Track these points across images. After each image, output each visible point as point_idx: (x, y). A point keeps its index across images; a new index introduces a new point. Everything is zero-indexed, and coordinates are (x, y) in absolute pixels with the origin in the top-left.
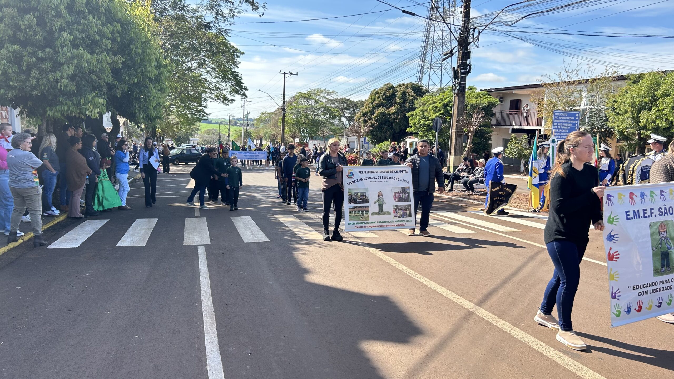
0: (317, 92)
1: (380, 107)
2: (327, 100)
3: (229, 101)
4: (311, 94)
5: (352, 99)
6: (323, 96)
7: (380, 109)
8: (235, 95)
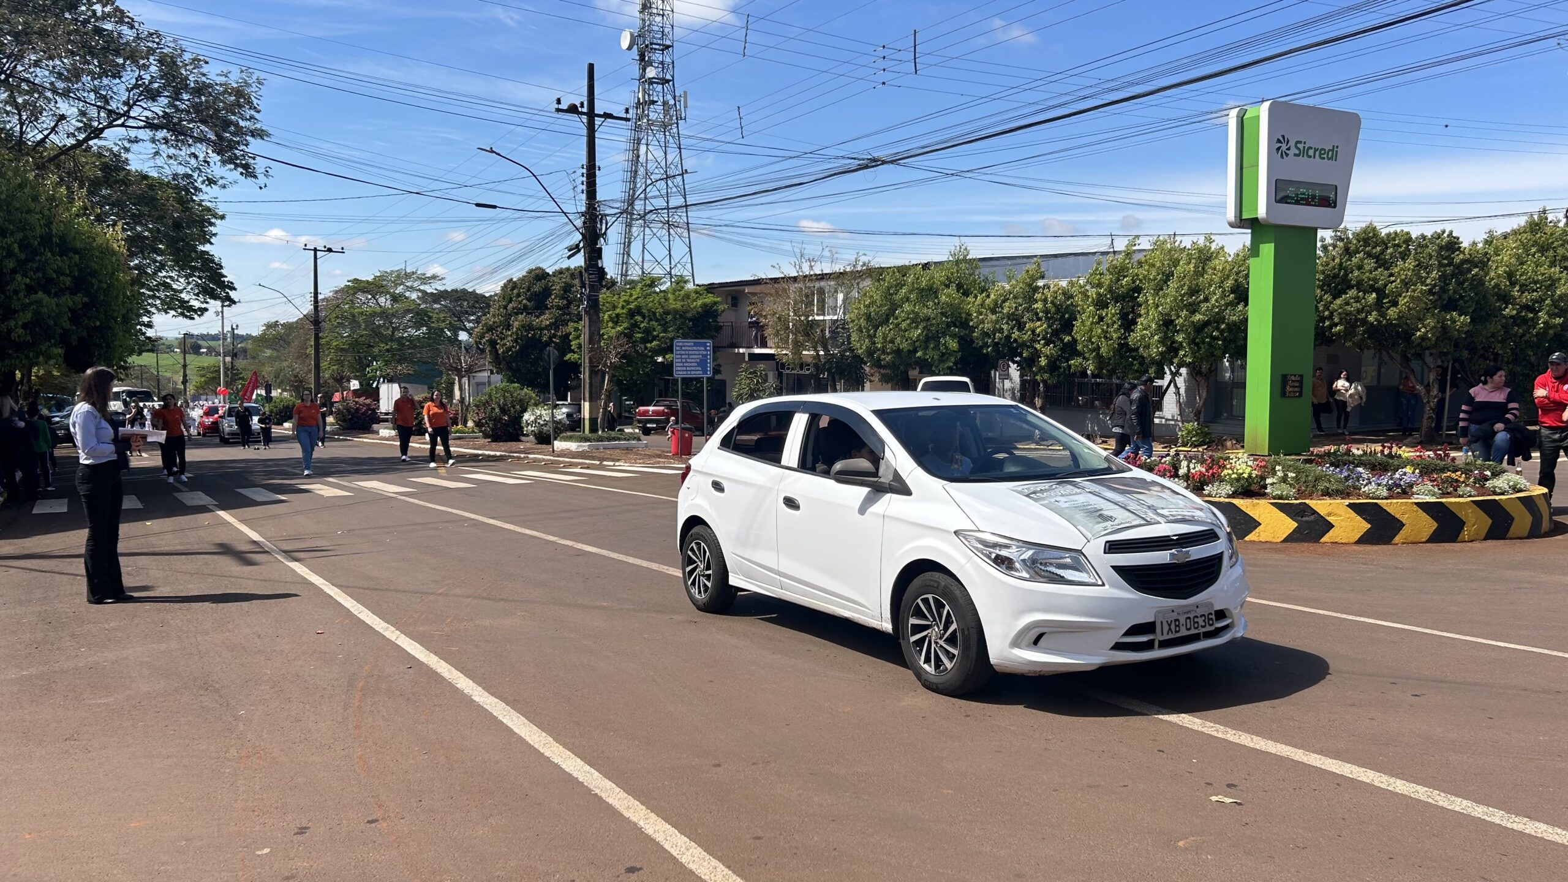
0: (398, 276)
1: (522, 314)
2: (420, 294)
3: (195, 311)
4: (384, 283)
5: (478, 292)
6: (412, 287)
7: (520, 317)
8: (208, 300)
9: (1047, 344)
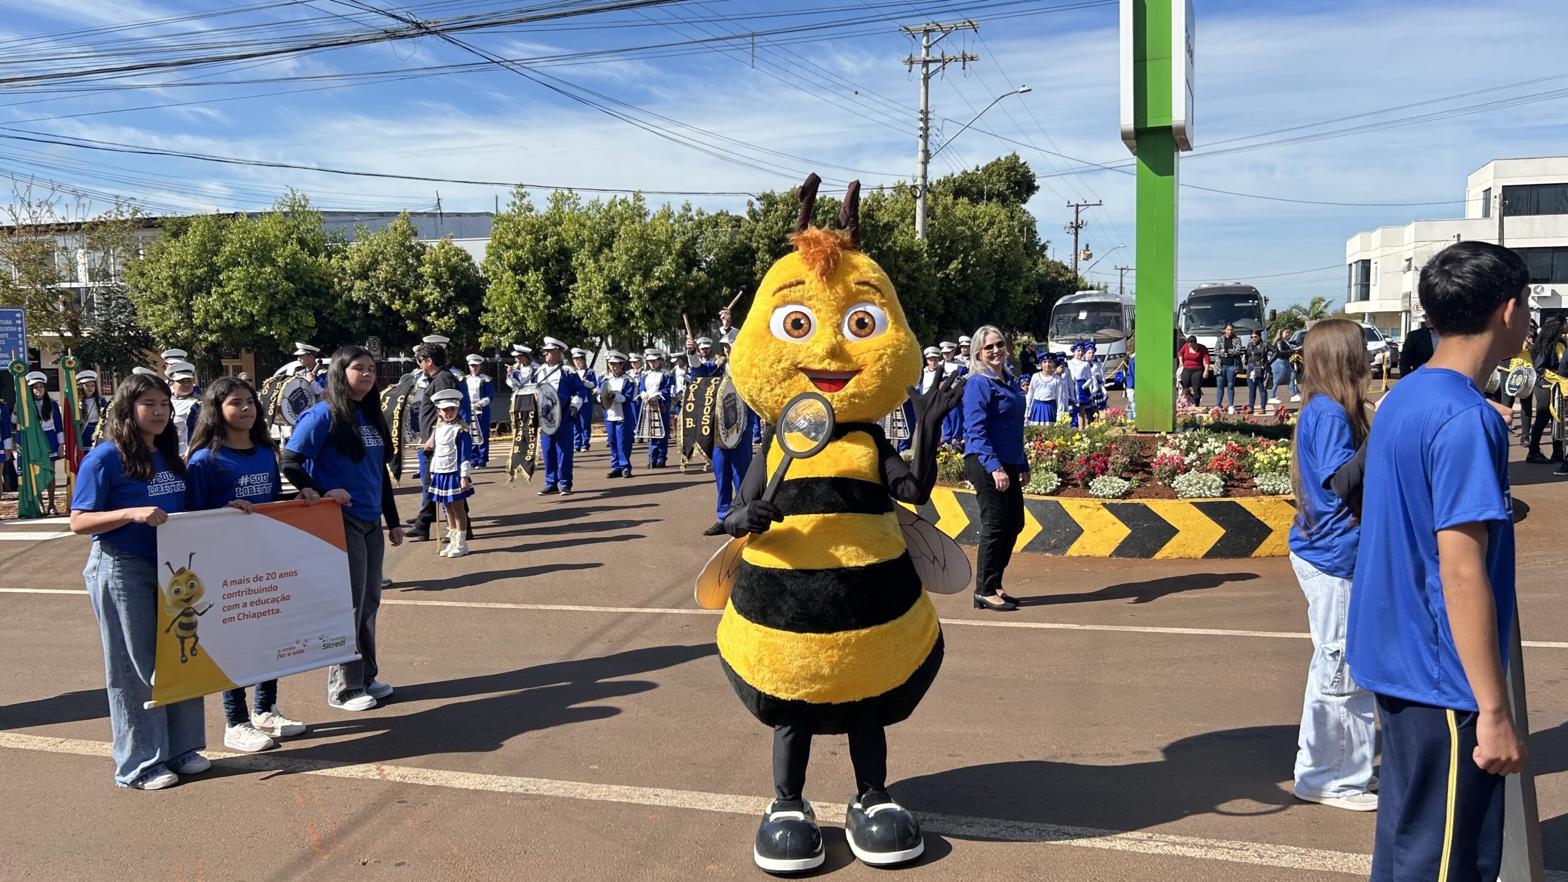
9: (440, 316)
